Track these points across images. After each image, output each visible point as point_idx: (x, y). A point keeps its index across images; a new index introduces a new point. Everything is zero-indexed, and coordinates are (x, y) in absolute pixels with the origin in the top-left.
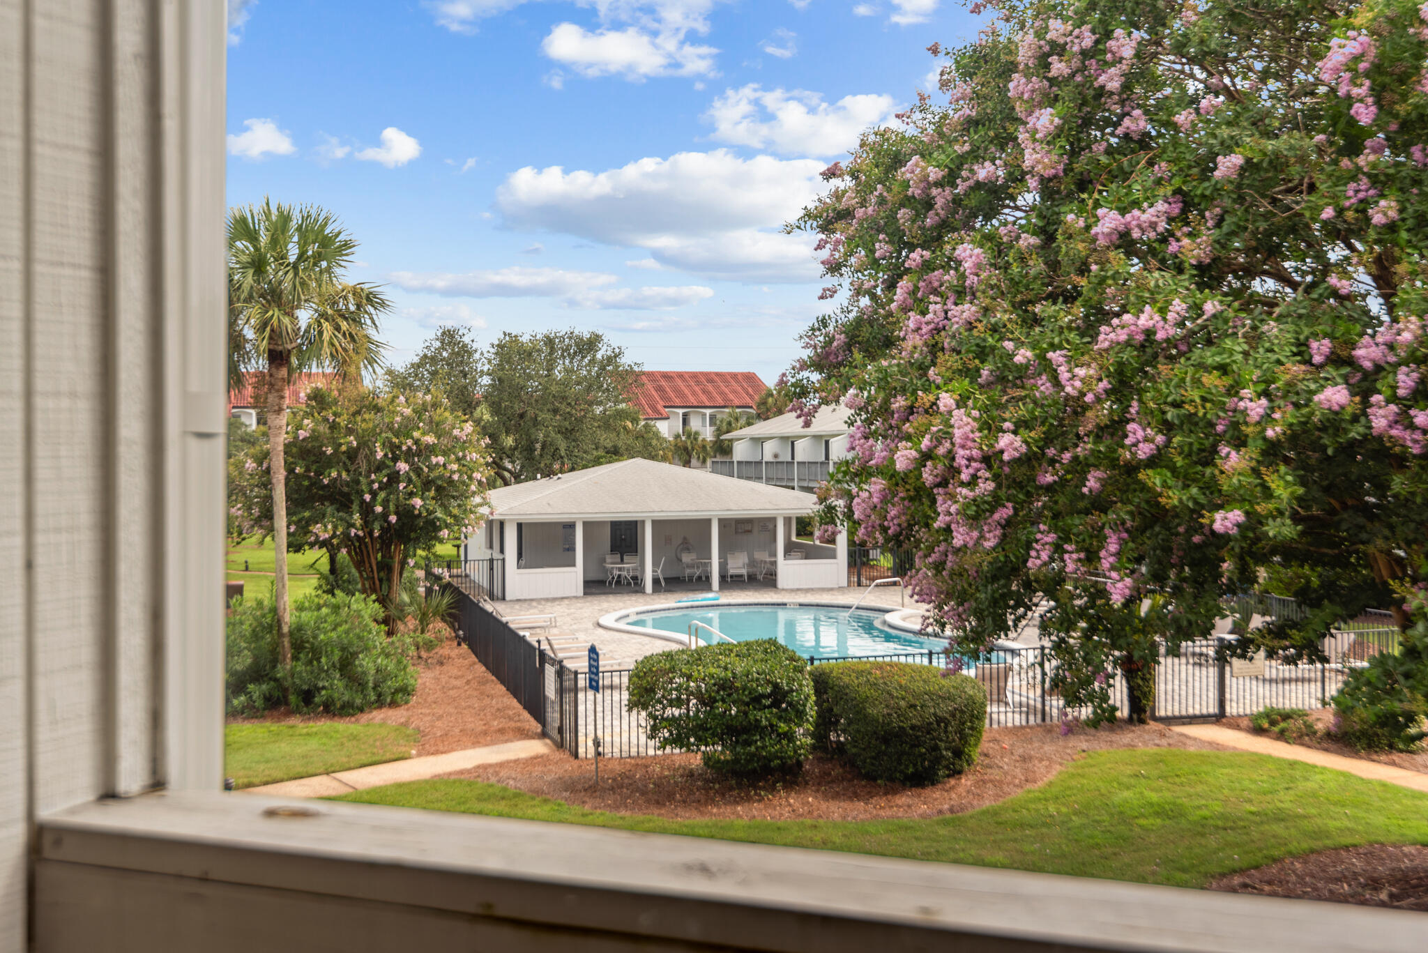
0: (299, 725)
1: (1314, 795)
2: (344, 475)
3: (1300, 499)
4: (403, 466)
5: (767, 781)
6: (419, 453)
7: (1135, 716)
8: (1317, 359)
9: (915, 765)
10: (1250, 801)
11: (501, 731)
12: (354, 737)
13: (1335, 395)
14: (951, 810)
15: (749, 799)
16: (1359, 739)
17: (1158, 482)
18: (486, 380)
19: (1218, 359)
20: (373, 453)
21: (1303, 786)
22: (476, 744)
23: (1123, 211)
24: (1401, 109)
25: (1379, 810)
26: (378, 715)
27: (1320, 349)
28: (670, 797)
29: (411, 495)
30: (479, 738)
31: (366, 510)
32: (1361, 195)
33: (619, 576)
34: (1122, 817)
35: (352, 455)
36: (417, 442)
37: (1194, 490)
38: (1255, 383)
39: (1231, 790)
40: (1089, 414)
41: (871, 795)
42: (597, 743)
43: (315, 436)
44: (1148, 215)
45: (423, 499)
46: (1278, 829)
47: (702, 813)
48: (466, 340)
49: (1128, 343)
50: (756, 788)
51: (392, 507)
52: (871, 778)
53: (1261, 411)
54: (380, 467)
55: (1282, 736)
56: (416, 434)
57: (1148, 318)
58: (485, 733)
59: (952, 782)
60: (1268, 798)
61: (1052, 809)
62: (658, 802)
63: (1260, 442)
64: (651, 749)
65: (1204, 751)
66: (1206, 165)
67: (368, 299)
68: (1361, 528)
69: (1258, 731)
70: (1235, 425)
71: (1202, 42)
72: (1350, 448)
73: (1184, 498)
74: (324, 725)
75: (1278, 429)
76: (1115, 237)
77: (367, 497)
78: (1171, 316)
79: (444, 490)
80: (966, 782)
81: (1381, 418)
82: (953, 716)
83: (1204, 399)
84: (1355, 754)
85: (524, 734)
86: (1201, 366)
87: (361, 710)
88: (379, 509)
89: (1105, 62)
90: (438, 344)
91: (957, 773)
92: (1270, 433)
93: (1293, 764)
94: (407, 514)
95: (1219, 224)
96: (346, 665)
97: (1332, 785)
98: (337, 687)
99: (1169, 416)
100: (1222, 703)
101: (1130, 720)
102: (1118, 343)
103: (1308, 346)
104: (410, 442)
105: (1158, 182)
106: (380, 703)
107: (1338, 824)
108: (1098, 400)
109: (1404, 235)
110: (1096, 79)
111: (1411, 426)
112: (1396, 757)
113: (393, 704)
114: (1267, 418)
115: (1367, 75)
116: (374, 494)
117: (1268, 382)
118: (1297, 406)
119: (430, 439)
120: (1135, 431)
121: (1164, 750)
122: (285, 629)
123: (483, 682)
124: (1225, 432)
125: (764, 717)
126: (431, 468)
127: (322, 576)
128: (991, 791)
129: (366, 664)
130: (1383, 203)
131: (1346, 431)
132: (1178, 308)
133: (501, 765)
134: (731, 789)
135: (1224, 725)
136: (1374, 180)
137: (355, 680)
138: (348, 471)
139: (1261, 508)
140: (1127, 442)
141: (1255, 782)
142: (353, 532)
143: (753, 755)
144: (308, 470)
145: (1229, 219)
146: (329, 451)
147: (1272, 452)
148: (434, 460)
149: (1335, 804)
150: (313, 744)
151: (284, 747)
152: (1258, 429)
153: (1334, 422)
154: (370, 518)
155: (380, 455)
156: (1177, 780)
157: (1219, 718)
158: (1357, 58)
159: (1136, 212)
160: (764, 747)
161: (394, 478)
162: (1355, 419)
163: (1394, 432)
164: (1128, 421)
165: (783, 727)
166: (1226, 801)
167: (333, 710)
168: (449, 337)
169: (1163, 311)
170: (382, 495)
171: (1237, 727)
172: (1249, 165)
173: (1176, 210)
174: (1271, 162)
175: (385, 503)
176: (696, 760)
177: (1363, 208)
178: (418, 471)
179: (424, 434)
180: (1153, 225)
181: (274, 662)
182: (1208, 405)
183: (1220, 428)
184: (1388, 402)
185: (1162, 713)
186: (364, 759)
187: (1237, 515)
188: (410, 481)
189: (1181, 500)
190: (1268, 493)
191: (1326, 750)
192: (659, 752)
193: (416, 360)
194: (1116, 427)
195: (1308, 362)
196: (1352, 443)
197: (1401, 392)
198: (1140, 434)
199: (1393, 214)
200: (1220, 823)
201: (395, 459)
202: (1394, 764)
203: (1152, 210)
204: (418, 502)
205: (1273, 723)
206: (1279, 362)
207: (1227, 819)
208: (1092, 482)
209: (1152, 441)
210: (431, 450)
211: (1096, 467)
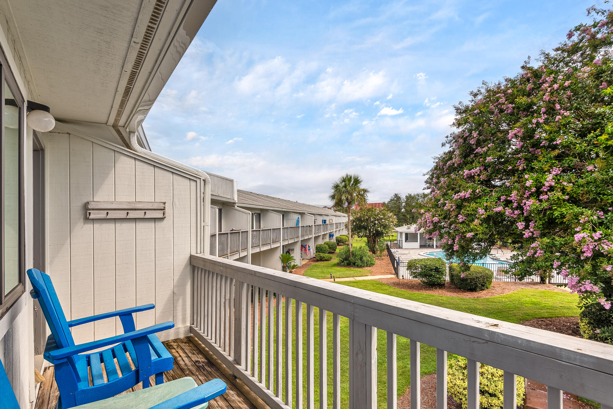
0: (352, 269)
2: (365, 224)
4: (376, 222)
5: (435, 287)
6: (380, 219)
7: (542, 282)
9: (470, 287)
11: (387, 273)
12: (360, 271)
14: (477, 297)
15: (430, 290)
18: (404, 204)
20: (371, 219)
22: (381, 275)
23: (470, 170)
26: (366, 268)
28: (413, 288)
29: (378, 227)
30: (382, 274)
31: (370, 230)
33: (429, 245)
34: (522, 304)
35: (367, 220)
36: (379, 217)
41: (459, 292)
42: (403, 276)
43: (360, 217)
45: (380, 228)
46: (565, 311)
47: (418, 291)
48: (400, 196)
50: (432, 288)
51: (374, 230)
52: (460, 288)
54: (373, 222)
56: (379, 216)
58: (384, 273)
59: (481, 291)
61: (503, 300)
62: (410, 288)
64: (411, 278)
67: (365, 191)
74: (356, 269)
77: (370, 228)
79: (385, 227)
80: (484, 292)
82: (481, 277)
85: (391, 274)
87: (363, 267)
88: (372, 230)
90: (394, 197)
91: (482, 290)
94: (377, 231)
96: (361, 259)
98: (359, 262)
101: (540, 283)
104: (378, 217)
106: (367, 266)
113: (370, 266)
116: (371, 227)
119: (382, 217)
122: (351, 252)
123: (389, 264)
125: (433, 273)
126: (382, 222)
127: (366, 243)
128: (490, 294)
129: (364, 259)
133: (383, 279)
134: (427, 287)
137: (362, 261)
138: (366, 223)
142: (367, 234)
143: (431, 281)
144: (359, 222)
146: (363, 219)
148: (382, 221)
150: (353, 272)
151: (348, 272)
154: (370, 232)
155: (372, 220)
160: (433, 280)
161: (375, 224)
165: (438, 276)
167: (358, 266)
168: (396, 195)
170: (373, 227)
175: (373, 229)
176: (419, 281)
178: (380, 223)
179: (381, 216)
181: (349, 257)
185: (553, 282)
186: (360, 275)
188: (378, 225)
192: (412, 279)
193: (390, 200)
201: (375, 220)
203: (476, 169)
204: (379, 229)
210: (382, 219)
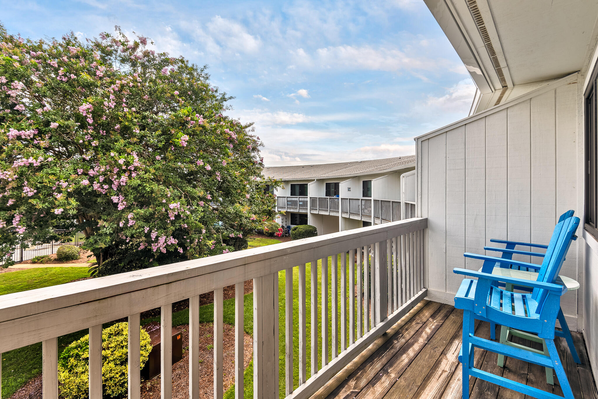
1: (54, 274)
3: (79, 205)
8: (79, 173)
10: (36, 280)
13: (85, 182)
16: (64, 259)
17: (35, 202)
19: (52, 172)
21: (50, 273)
23: (19, 130)
24: (99, 122)
25: (72, 273)
27: (80, 171)
32: (89, 139)
37: (47, 204)
38: (64, 178)
39: (29, 278)
40: (10, 184)
44: (28, 133)
49: (24, 166)
53: (66, 185)
55: (42, 263)
57: (31, 160)
60: (41, 278)
63: (66, 192)
65: (18, 271)
66: (47, 124)
68: (86, 210)
69: (34, 262)
70: (59, 188)
71: (44, 92)
72: (90, 193)
73: (44, 206)
75: (71, 189)
76: (15, 137)
78: (39, 161)
81: (96, 186)
83: (49, 182)
84: (63, 263)
86: (48, 173)
89: (11, 88)
92: (69, 190)
93: (46, 268)
95: (50, 138)
97: (59, 270)
99: (38, 186)
100: (22, 258)
102: (21, 166)
103: (77, 170)
105: (30, 125)
107: (62, 279)
108: (13, 180)
109: (100, 149)
110: (7, 92)
111: (103, 188)
112: (73, 261)
114: (67, 187)
115: (91, 112)
117: (68, 178)
118: (75, 184)
120: (26, 189)
121: (4, 274)
124: (55, 190)
130: (95, 141)
131: (88, 190)
132: (41, 159)
135: (23, 263)
136: (92, 136)
139: (68, 207)
140: (24, 192)
141: (36, 275)
145: (53, 138)
147: (70, 195)
149: (60, 275)
152: (65, 189)
153: (85, 188)
156: (10, 280)
157: (21, 261)
158: (89, 109)
159: (23, 131)
162: (89, 187)
163: (99, 189)
164: (24, 186)
166: (28, 282)
169: (36, 159)
171: (27, 263)
172: (60, 126)
173: (36, 132)
174: (66, 126)
177: (89, 142)
180: (29, 136)
182: (51, 183)
183: (53, 189)
184: (98, 183)
187: (61, 210)
189: (42, 207)
190: (69, 204)
191: (55, 263)
194: (20, 188)
195: (77, 174)
196: (89, 193)
197: (100, 181)
198: (29, 190)
199: (97, 144)
200: (27, 287)
202: (73, 263)
205: (39, 260)
206: (70, 173)
207: (29, 286)
208: (10, 202)
209: (33, 191)
211: (12, 198)
